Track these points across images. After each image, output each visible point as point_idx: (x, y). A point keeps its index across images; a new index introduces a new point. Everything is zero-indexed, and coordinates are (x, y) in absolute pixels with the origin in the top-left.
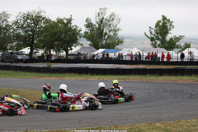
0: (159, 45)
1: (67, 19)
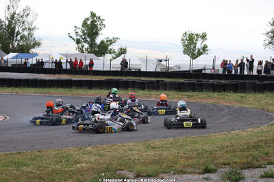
0: (87, 50)
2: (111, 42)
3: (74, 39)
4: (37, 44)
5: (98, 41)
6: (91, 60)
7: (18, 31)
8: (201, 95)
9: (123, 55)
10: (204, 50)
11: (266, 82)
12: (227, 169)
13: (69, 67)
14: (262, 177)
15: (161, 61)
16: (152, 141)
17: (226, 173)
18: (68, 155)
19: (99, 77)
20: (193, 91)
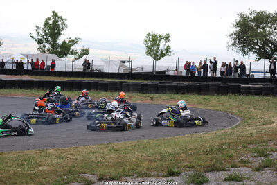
0: (48, 50)
2: (73, 42)
3: (35, 39)
5: (60, 41)
6: (53, 61)
8: (164, 96)
9: (85, 56)
10: (167, 52)
11: (229, 84)
12: (191, 172)
13: (30, 67)
14: (226, 180)
15: (124, 62)
16: (115, 143)
17: (190, 176)
18: (30, 158)
19: (61, 78)
20: (157, 93)
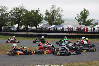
0: (82, 24)
1: (36, 11)
3: (77, 20)
4: (63, 22)
7: (56, 17)
9: (96, 25)
19: (87, 34)
